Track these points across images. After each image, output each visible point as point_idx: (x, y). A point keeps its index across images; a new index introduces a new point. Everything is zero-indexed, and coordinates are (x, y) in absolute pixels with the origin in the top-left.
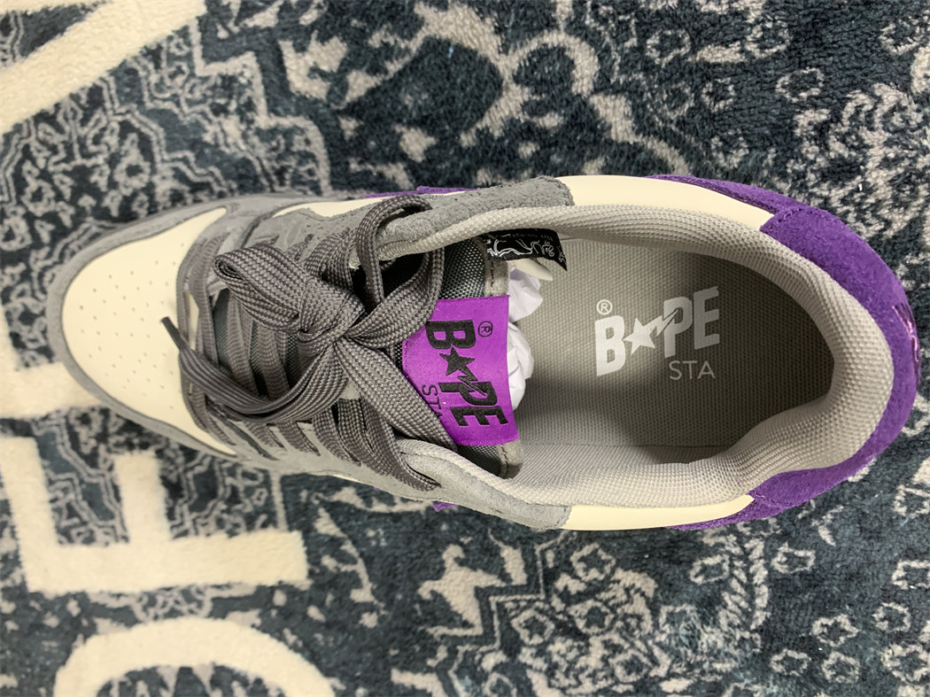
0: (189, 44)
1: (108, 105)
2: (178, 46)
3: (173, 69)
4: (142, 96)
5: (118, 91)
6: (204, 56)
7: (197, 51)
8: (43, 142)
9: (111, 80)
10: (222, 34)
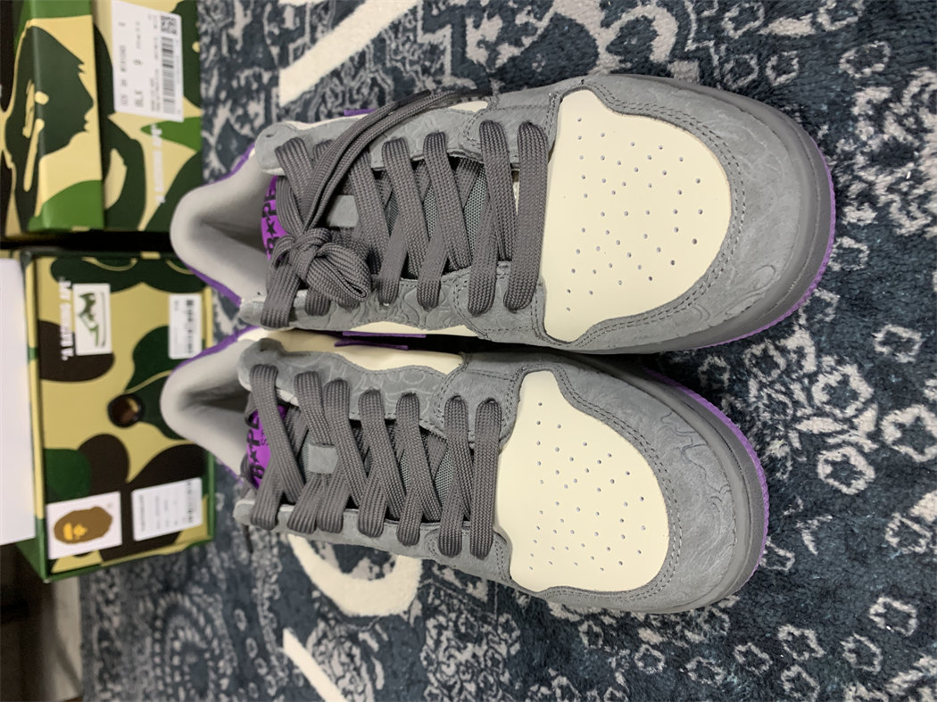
0: (416, 20)
1: (367, 65)
2: (410, 22)
3: (405, 38)
4: (385, 59)
5: (375, 55)
6: (423, 28)
7: (420, 24)
8: (332, 91)
9: (372, 47)
10: (435, 12)
